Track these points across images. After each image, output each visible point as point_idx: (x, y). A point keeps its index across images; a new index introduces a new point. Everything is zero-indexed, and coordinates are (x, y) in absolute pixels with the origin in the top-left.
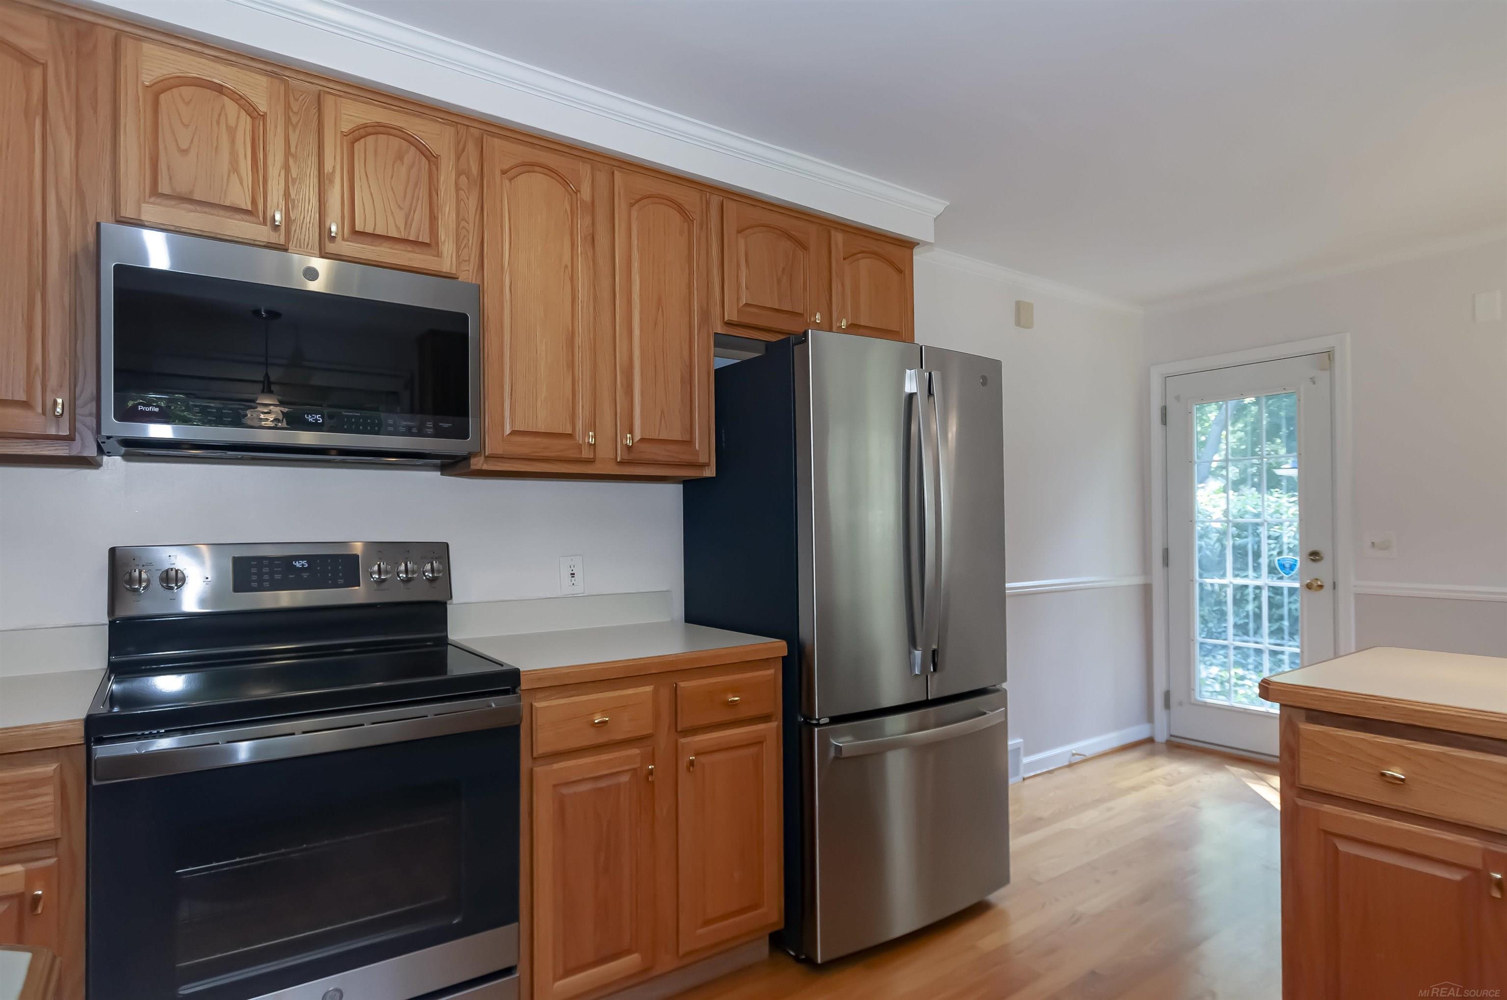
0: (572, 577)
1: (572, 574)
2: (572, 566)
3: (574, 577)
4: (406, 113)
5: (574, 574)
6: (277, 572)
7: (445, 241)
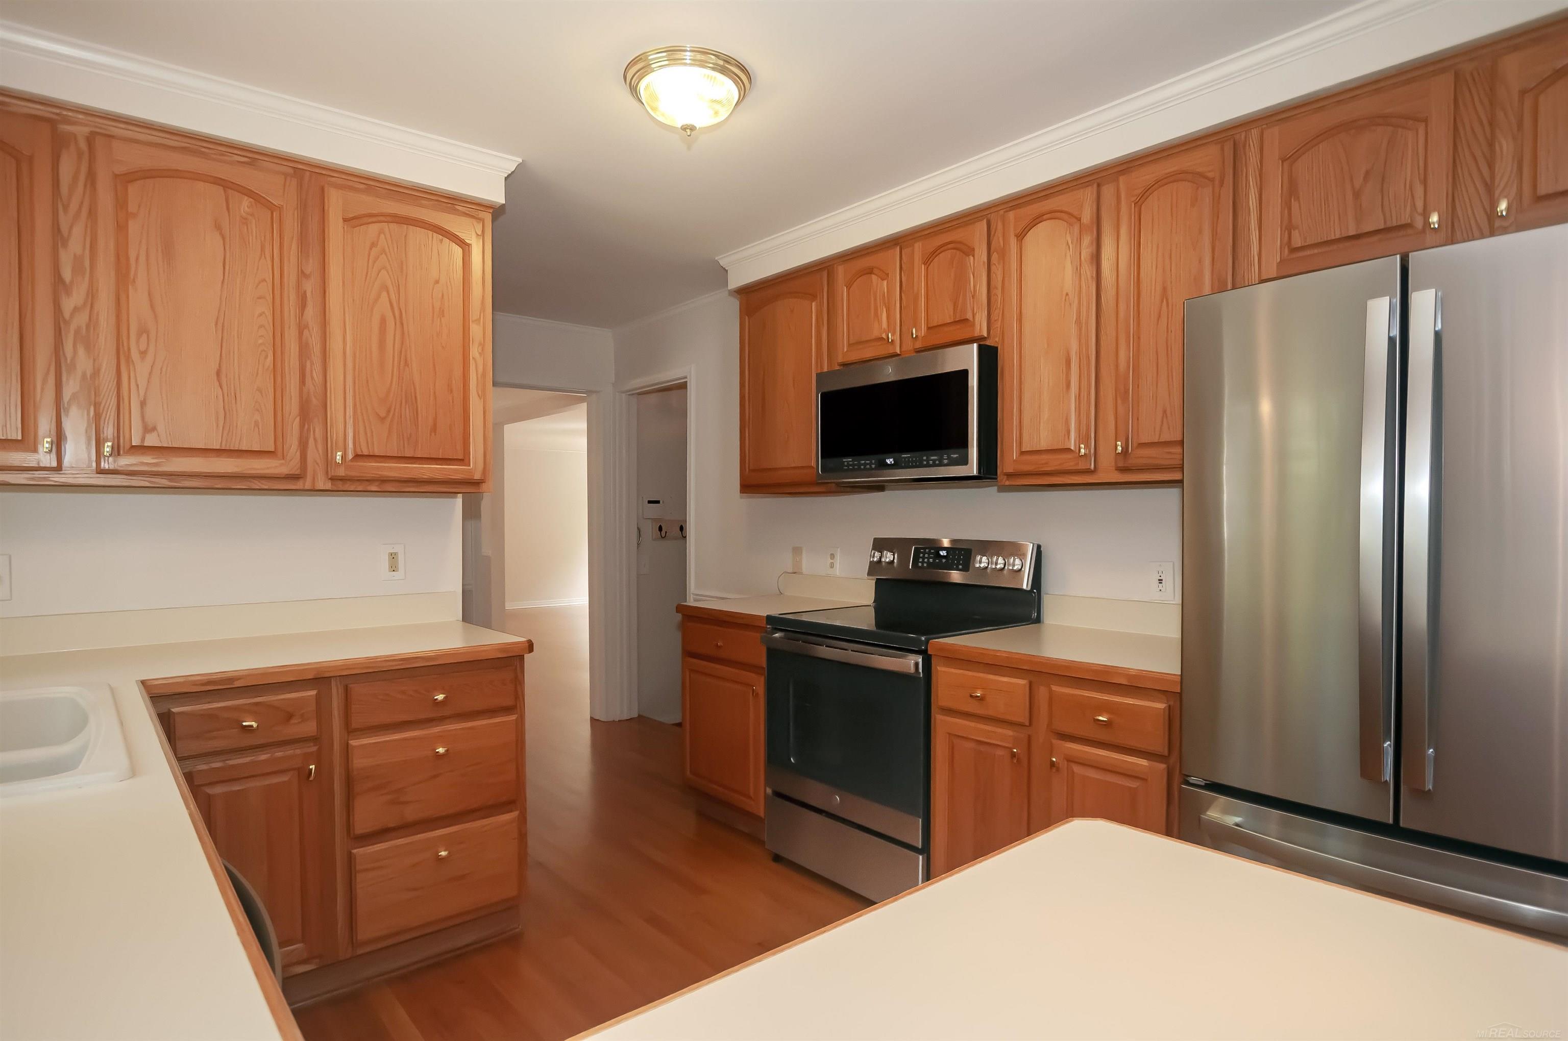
0: (1159, 583)
1: (1159, 580)
2: (1160, 572)
3: (1161, 583)
4: (949, 231)
5: (1162, 580)
6: (931, 558)
7: (976, 312)
